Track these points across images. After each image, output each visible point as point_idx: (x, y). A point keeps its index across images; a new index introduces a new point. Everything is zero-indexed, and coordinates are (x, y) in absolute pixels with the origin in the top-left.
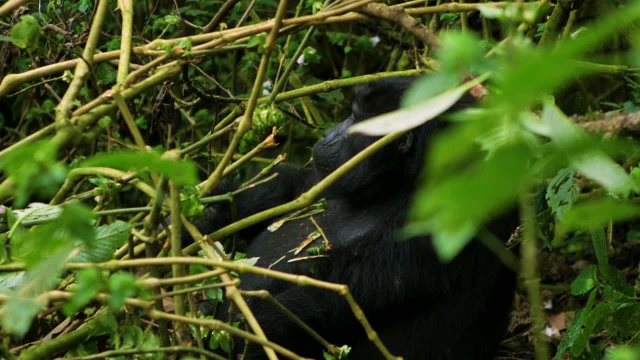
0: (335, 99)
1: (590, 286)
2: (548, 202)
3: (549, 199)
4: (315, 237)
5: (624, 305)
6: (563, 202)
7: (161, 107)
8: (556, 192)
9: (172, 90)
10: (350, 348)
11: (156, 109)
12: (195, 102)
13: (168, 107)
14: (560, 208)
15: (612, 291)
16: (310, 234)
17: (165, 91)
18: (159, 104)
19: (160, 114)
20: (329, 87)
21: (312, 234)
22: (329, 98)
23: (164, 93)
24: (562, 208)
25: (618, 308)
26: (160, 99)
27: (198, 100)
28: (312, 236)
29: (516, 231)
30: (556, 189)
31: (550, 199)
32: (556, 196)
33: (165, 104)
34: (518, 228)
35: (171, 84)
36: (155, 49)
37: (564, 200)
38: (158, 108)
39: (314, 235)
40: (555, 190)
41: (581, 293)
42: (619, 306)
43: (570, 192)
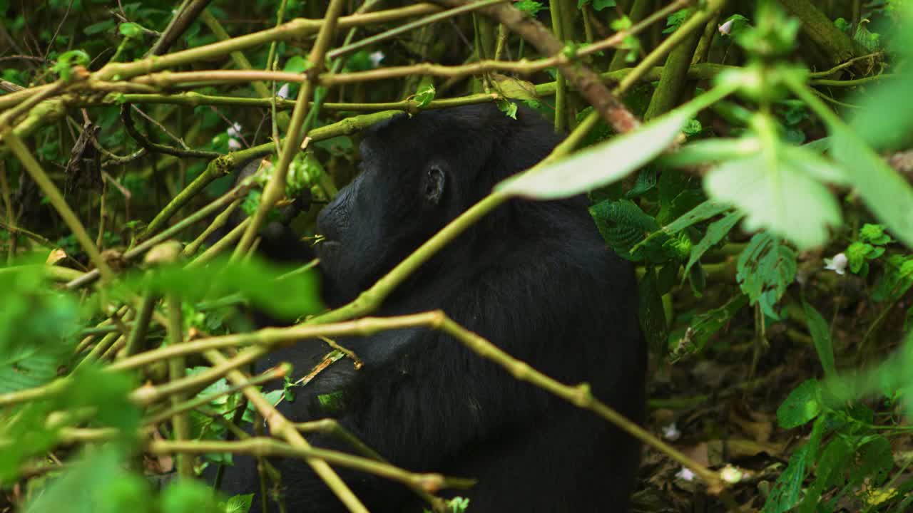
0: (339, 149)
1: (813, 413)
2: (742, 286)
3: (742, 282)
4: (334, 359)
5: (866, 439)
6: (768, 286)
7: (81, 164)
8: (754, 271)
9: (96, 137)
10: (467, 501)
11: (73, 168)
12: (134, 155)
13: (92, 163)
14: (765, 294)
15: (846, 418)
16: (328, 353)
17: (86, 140)
18: (76, 159)
19: (78, 175)
20: (351, 127)
21: (329, 355)
22: (331, 146)
23: (83, 142)
24: (767, 296)
25: (860, 444)
26: (78, 151)
27: (140, 152)
28: (330, 357)
29: (687, 335)
30: (752, 265)
31: (745, 282)
32: (753, 277)
33: (85, 160)
34: (689, 329)
35: (95, 129)
36: (109, 79)
37: (770, 280)
38: (75, 164)
39: (333, 356)
40: (751, 268)
41: (797, 424)
42: (859, 441)
43: (778, 268)
